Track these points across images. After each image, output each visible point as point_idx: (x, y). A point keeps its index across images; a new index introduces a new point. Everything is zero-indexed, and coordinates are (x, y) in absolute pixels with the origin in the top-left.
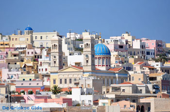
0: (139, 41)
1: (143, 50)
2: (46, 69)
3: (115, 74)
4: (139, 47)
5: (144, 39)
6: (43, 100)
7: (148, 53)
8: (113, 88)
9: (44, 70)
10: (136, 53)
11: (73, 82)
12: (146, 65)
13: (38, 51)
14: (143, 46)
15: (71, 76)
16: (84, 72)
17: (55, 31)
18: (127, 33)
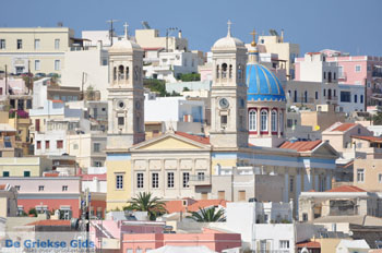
0: (318, 57)
1: (332, 86)
2: (60, 144)
3: (300, 158)
4: (319, 79)
5: (329, 52)
6: (151, 237)
7: (345, 97)
8: (334, 203)
9: (53, 144)
10: (311, 95)
11: (192, 183)
12: (361, 133)
13: (18, 86)
14: (330, 75)
15: (171, 165)
16: (213, 152)
17: (61, 25)
18: (273, 33)
